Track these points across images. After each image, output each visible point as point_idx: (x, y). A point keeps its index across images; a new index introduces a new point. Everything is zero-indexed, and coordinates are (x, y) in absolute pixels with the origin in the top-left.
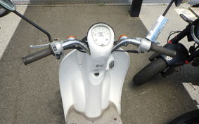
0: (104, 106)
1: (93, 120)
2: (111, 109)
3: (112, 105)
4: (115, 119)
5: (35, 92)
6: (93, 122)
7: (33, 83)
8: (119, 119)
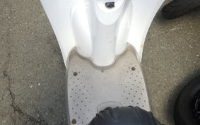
0: (120, 49)
1: (103, 69)
2: (129, 54)
3: (130, 50)
4: (133, 69)
5: (30, 24)
6: (102, 71)
7: (27, 11)
8: (138, 68)
